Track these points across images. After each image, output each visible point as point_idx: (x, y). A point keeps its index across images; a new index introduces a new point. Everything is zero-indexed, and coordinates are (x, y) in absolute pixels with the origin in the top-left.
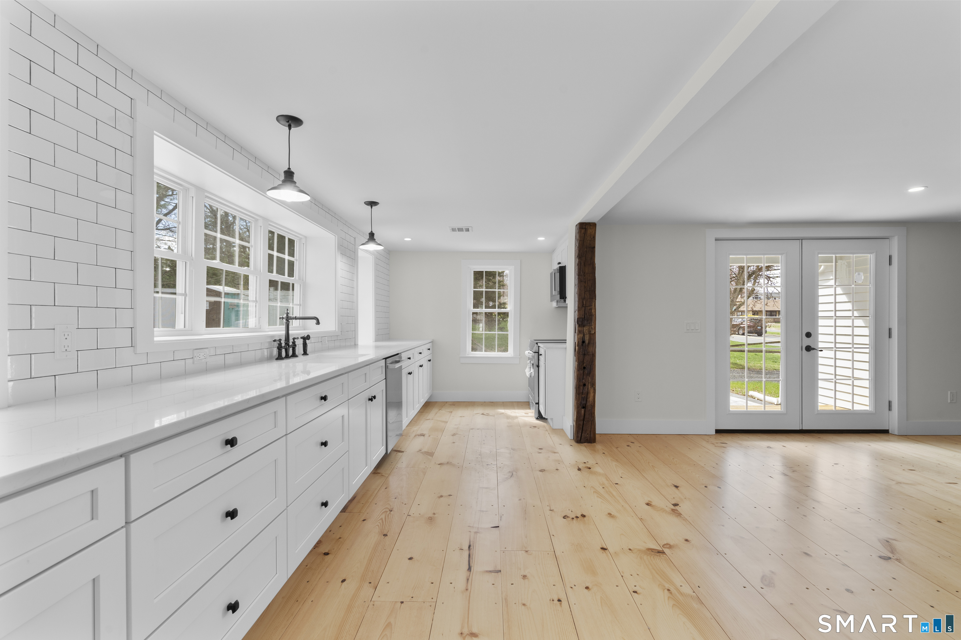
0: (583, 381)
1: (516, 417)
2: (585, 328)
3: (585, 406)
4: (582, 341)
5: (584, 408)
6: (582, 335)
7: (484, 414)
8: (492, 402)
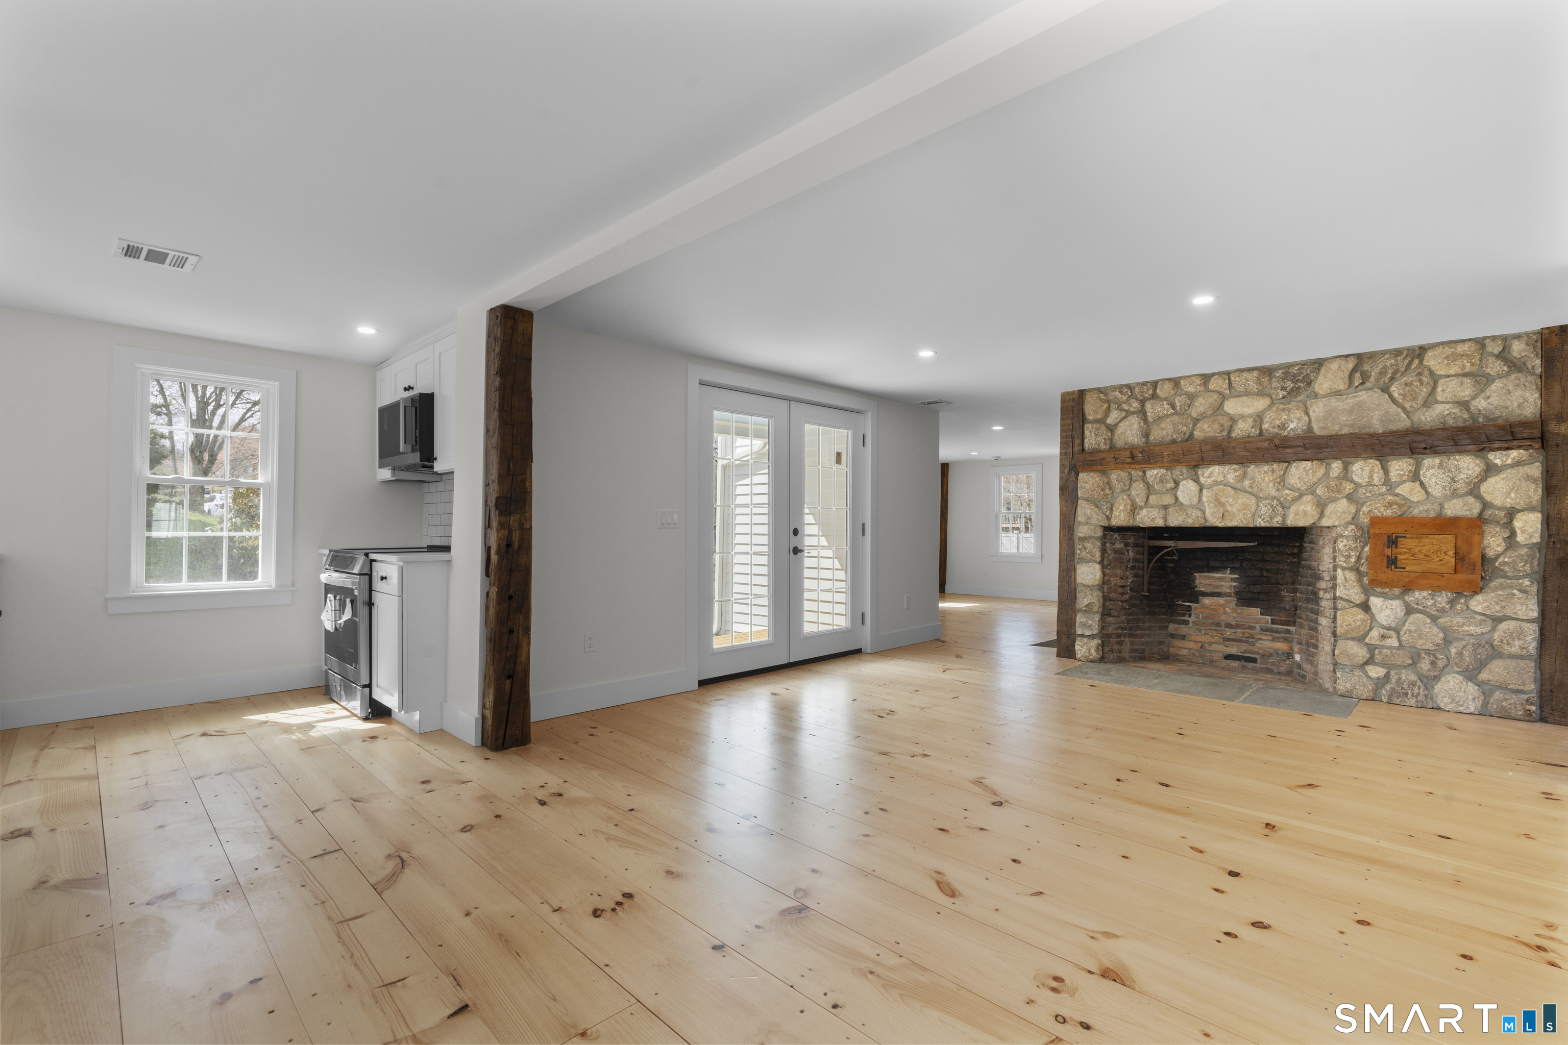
0: (509, 623)
1: (310, 726)
2: (512, 518)
3: (512, 674)
4: (505, 543)
5: (509, 677)
6: (507, 532)
7: (209, 733)
8: (216, 702)
